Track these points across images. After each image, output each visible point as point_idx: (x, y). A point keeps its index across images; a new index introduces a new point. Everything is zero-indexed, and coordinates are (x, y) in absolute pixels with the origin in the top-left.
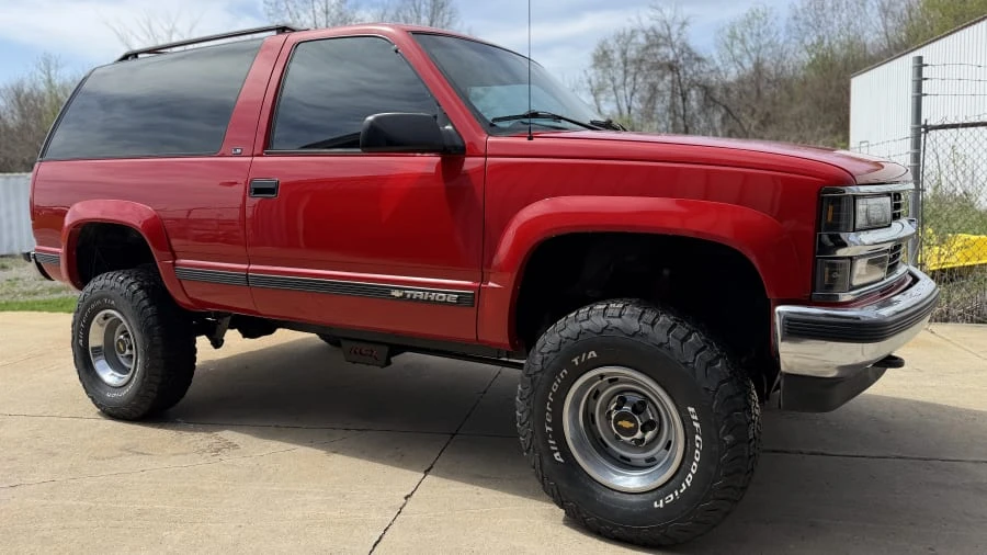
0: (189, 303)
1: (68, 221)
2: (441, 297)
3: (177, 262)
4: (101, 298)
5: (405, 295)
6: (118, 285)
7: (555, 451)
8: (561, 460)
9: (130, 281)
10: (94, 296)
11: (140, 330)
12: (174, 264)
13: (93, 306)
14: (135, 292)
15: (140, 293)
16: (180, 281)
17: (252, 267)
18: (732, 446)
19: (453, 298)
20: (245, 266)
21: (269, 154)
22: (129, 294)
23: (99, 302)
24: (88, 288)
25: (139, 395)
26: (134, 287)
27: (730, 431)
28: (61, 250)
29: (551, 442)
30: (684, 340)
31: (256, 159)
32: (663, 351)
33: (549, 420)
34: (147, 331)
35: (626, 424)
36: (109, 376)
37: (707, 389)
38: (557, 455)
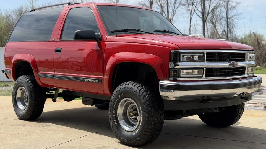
0: (41, 84)
1: (13, 60)
2: (95, 81)
3: (39, 72)
4: (20, 83)
5: (87, 80)
6: (24, 79)
7: (115, 121)
8: (116, 124)
9: (27, 78)
10: (18, 82)
11: (29, 92)
12: (38, 73)
13: (18, 86)
14: (28, 81)
15: (30, 81)
16: (39, 77)
17: (55, 73)
18: (148, 117)
19: (97, 81)
20: (53, 73)
21: (61, 41)
22: (27, 82)
23: (19, 84)
24: (17, 80)
25: (28, 112)
26: (28, 80)
27: (147, 113)
28: (11, 69)
29: (114, 119)
30: (140, 90)
31: (58, 42)
32: (135, 93)
33: (114, 113)
34: (30, 92)
35: (131, 114)
36: (21, 107)
37: (143, 102)
38: (115, 122)
